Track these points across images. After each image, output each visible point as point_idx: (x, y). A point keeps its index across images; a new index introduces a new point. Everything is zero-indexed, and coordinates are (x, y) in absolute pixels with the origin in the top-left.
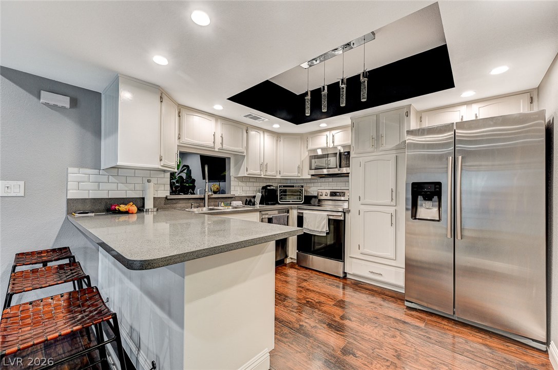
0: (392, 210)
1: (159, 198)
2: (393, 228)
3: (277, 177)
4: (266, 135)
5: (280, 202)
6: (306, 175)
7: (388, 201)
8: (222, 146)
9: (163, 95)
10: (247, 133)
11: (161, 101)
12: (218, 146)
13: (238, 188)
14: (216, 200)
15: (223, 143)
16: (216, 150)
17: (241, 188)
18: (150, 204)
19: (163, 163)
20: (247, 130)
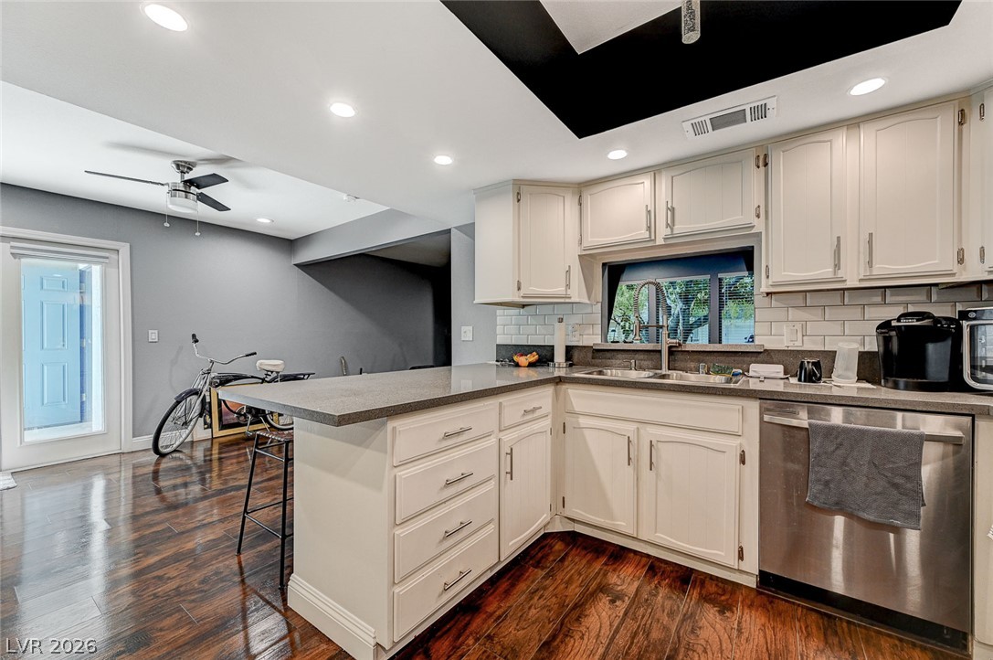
1: (585, 347)
5: (973, 385)
8: (672, 229)
9: (522, 189)
10: (766, 165)
11: (519, 201)
12: (662, 232)
13: (785, 329)
14: (701, 357)
15: (676, 222)
16: (657, 244)
17: (798, 326)
18: (560, 357)
19: (522, 292)
20: (766, 156)
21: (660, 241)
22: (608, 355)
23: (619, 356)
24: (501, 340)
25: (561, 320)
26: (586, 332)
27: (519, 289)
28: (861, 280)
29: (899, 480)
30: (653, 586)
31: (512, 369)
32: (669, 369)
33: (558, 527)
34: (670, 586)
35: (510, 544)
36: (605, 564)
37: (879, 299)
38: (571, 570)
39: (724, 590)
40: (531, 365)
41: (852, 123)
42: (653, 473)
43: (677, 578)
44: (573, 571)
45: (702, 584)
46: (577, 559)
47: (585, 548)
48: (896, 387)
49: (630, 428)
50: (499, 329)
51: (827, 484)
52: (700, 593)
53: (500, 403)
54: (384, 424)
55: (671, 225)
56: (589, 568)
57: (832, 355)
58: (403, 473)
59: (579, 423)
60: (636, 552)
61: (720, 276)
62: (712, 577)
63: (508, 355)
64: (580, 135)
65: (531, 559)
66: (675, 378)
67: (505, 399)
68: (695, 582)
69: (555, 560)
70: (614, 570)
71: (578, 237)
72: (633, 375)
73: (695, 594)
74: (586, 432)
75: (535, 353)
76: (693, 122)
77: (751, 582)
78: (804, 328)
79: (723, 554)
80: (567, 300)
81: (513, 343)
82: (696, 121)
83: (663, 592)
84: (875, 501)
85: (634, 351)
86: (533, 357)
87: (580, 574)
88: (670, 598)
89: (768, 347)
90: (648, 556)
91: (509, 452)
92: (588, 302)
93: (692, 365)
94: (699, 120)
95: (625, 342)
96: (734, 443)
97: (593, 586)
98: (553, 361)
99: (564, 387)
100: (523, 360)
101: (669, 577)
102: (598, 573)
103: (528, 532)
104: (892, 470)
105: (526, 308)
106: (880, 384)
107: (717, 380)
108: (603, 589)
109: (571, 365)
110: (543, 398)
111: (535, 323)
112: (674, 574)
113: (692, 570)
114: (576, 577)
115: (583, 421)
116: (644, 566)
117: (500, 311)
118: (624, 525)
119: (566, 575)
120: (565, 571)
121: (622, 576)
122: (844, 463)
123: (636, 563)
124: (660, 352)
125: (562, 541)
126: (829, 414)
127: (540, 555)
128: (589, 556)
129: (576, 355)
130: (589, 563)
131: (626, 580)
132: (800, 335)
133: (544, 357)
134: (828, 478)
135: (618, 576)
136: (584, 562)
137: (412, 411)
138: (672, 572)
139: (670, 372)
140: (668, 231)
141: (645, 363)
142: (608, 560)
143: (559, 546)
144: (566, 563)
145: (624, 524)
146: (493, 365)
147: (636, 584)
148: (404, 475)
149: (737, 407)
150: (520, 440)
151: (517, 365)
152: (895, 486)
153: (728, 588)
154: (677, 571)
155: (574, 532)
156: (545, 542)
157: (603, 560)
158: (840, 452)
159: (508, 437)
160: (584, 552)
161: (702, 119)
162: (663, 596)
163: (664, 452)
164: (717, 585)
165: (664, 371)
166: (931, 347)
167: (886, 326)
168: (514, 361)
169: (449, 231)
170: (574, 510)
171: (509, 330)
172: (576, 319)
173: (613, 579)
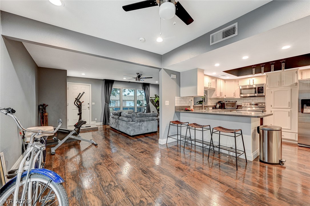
0: (289, 110)
2: (290, 118)
3: (224, 98)
4: (221, 80)
5: (226, 108)
6: (238, 96)
7: (287, 107)
22: (195, 107)
24: (176, 105)
25: (192, 100)
81: (179, 106)
85: (199, 106)
111: (183, 101)
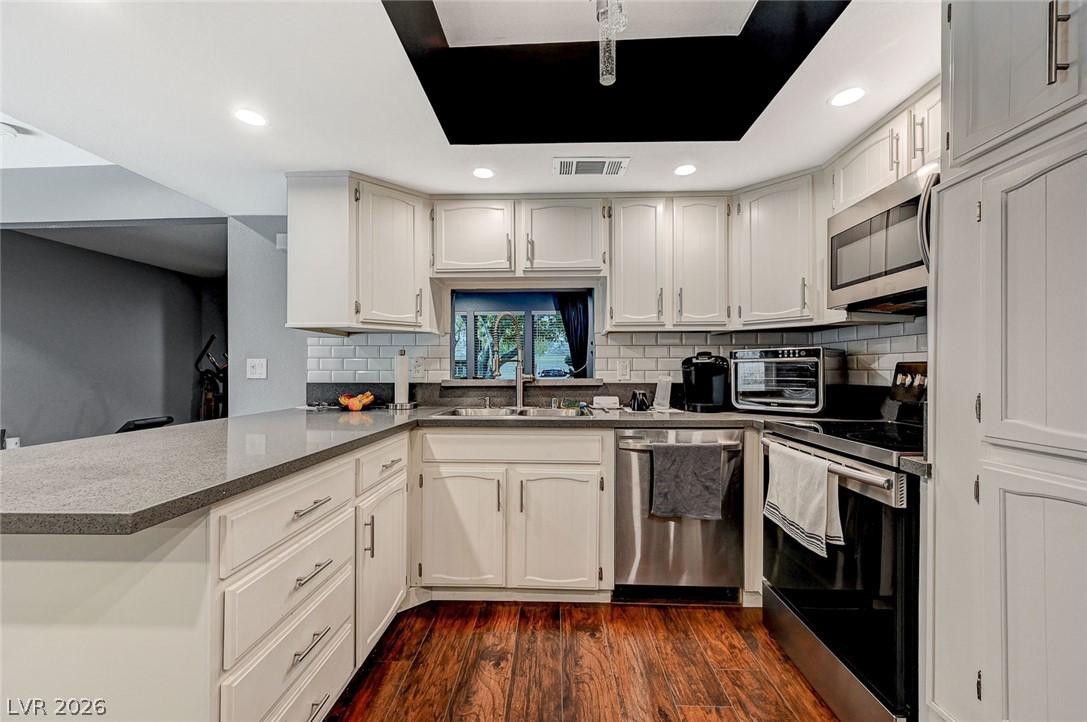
1: (431, 384)
4: (678, 206)
5: (737, 406)
6: (828, 310)
8: (532, 263)
9: (361, 187)
10: (610, 216)
11: (357, 199)
12: (522, 264)
13: (618, 364)
14: (551, 392)
15: (536, 256)
16: (517, 275)
17: (627, 362)
18: (401, 396)
19: (361, 317)
20: (610, 208)
21: (519, 274)
22: (459, 392)
23: (472, 393)
24: (314, 376)
25: (403, 353)
26: (432, 367)
27: (358, 312)
28: (674, 325)
29: (708, 484)
30: (529, 632)
31: (336, 415)
32: (524, 405)
33: (414, 602)
34: (544, 627)
35: (369, 641)
36: (477, 627)
37: (677, 341)
38: (442, 647)
39: (588, 614)
40: (366, 408)
41: (670, 196)
42: (523, 515)
43: (548, 615)
44: (445, 648)
45: (570, 614)
46: (445, 632)
47: (450, 616)
48: (695, 410)
49: (498, 471)
50: (311, 363)
51: (666, 495)
52: (571, 624)
53: (358, 460)
54: (207, 514)
55: (531, 259)
56: (461, 637)
57: (653, 387)
58: (234, 587)
59: (439, 473)
60: (503, 603)
61: (533, 313)
62: (576, 605)
63: (329, 398)
64: (452, 141)
65: (390, 650)
66: (533, 414)
67: (361, 454)
68: (563, 614)
69: (420, 643)
70: (488, 630)
71: (429, 257)
72: (486, 413)
73: (568, 627)
74: (450, 483)
75: (368, 393)
76: (563, 160)
77: (606, 598)
78: (631, 364)
79: (586, 579)
80: (418, 330)
81: (333, 381)
82: (565, 160)
83: (540, 635)
84: (696, 502)
85: (486, 387)
86: (368, 398)
87: (453, 648)
88: (548, 638)
89: (606, 381)
90: (516, 603)
91: (369, 521)
92: (436, 331)
93: (544, 399)
94: (568, 160)
95: (474, 378)
96: (594, 473)
97: (472, 655)
98: (393, 401)
99: (420, 432)
100: (356, 403)
101: (541, 618)
102: (473, 639)
103: (386, 619)
104: (705, 476)
105: (352, 337)
106: (683, 409)
107: (570, 413)
108: (481, 655)
109: (415, 406)
110: (397, 448)
111: (365, 355)
112: (544, 614)
113: (557, 605)
114: (450, 653)
115: (445, 470)
116: (515, 615)
117: (311, 339)
118: (491, 578)
119: (438, 656)
120: (436, 650)
121: (498, 634)
122: (677, 476)
123: (507, 614)
124: (514, 388)
125: (421, 616)
126: (666, 437)
127: (399, 642)
128: (458, 623)
129: (419, 394)
130: (460, 631)
131: (503, 636)
132: (628, 370)
133: (381, 397)
134: (666, 490)
135: (494, 635)
136: (454, 632)
137: (253, 487)
138: (542, 612)
139: (526, 408)
140: (528, 264)
141: (497, 400)
142: (479, 621)
143: (418, 625)
144: (434, 642)
145: (491, 576)
146: (302, 410)
147: (514, 637)
148: (238, 588)
149: (597, 438)
150: (379, 503)
151: (346, 409)
152: (707, 488)
153: (590, 609)
154: (546, 610)
155: (432, 603)
156: (401, 625)
157: (473, 623)
158: (674, 467)
159: (366, 503)
160: (450, 622)
161: (571, 160)
162: (541, 640)
163: (533, 489)
164: (581, 611)
165: (519, 408)
166: (714, 378)
167: (687, 362)
168: (339, 404)
169: (224, 221)
170: (432, 577)
171: (325, 364)
172: (420, 352)
173: (489, 640)
